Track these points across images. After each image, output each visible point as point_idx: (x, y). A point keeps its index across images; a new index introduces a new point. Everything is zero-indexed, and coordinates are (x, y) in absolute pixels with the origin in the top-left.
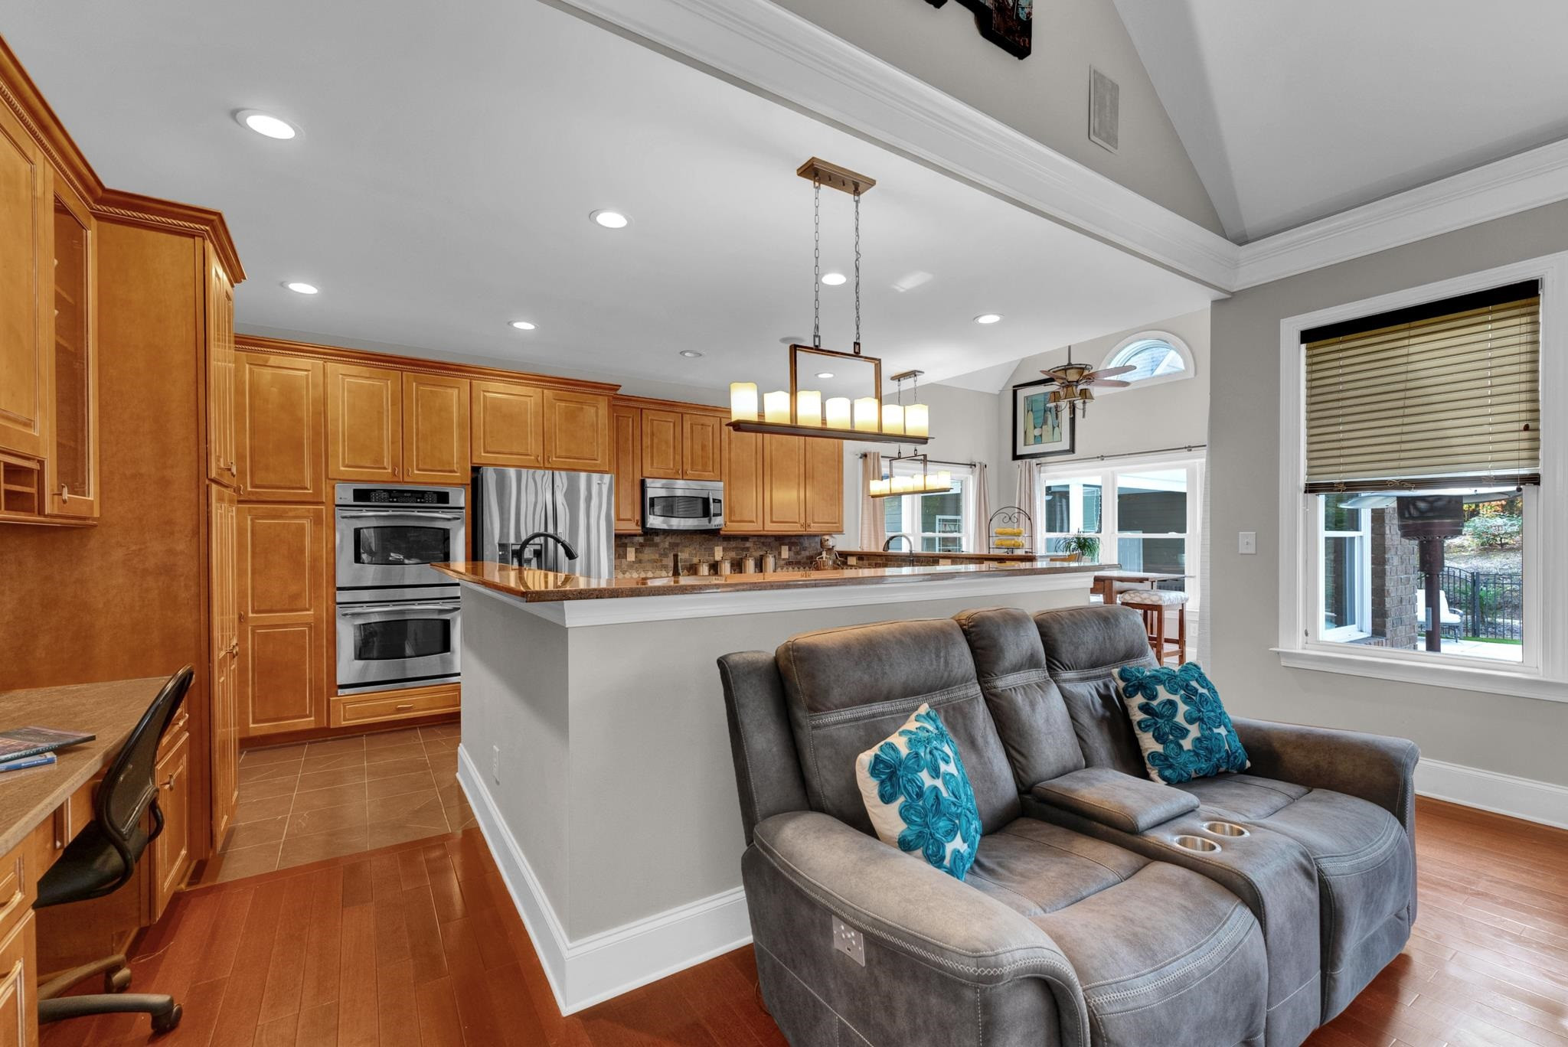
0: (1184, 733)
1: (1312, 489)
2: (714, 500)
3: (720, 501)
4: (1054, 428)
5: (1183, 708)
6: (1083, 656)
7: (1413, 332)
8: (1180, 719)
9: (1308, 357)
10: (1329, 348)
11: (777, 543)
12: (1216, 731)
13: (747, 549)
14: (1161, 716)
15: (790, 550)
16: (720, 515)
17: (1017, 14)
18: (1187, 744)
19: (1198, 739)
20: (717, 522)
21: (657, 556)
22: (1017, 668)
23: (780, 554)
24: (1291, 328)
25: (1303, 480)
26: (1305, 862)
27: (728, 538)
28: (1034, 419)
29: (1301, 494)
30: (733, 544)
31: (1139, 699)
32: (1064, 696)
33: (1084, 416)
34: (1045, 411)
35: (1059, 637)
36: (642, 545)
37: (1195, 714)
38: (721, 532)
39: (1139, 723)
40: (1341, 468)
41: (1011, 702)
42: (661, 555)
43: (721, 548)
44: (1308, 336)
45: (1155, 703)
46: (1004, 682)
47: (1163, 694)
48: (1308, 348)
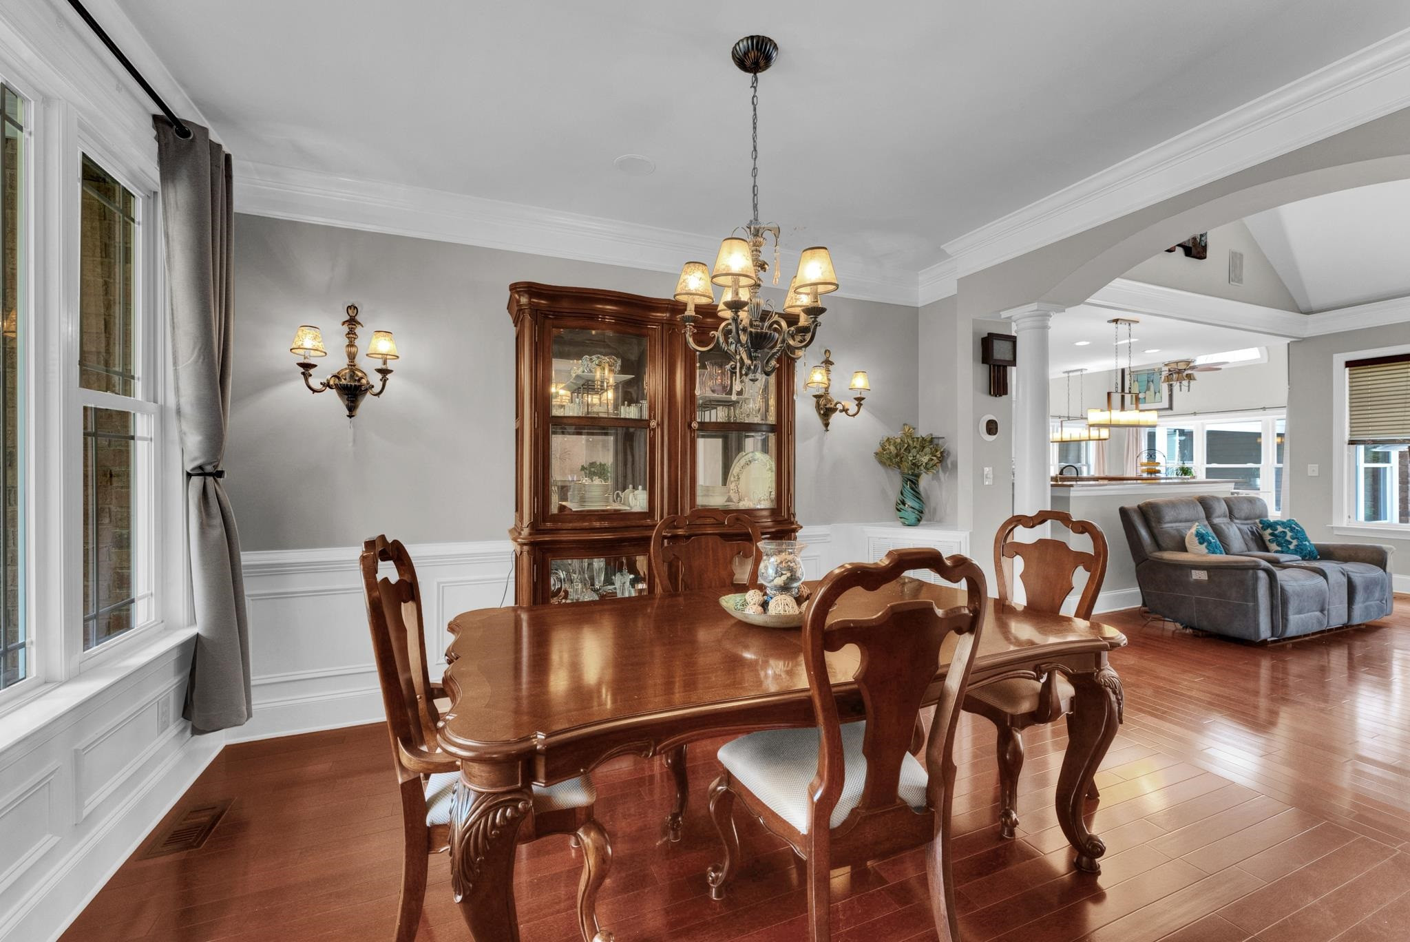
0: (1290, 543)
1: (1352, 442)
4: (1155, 393)
5: (1289, 534)
6: (1243, 515)
8: (1288, 538)
9: (1350, 374)
10: (1362, 371)
12: (1304, 543)
14: (1280, 537)
17: (1201, 245)
22: (1219, 517)
24: (1340, 359)
25: (1347, 438)
26: (1342, 570)
28: (1139, 386)
29: (1346, 446)
31: (1269, 531)
33: (1189, 391)
34: (1148, 381)
35: (1233, 506)
37: (1295, 536)
39: (1269, 540)
40: (1370, 432)
41: (1221, 527)
44: (1349, 364)
45: (1276, 532)
46: (1216, 521)
47: (1280, 529)
48: (1350, 370)
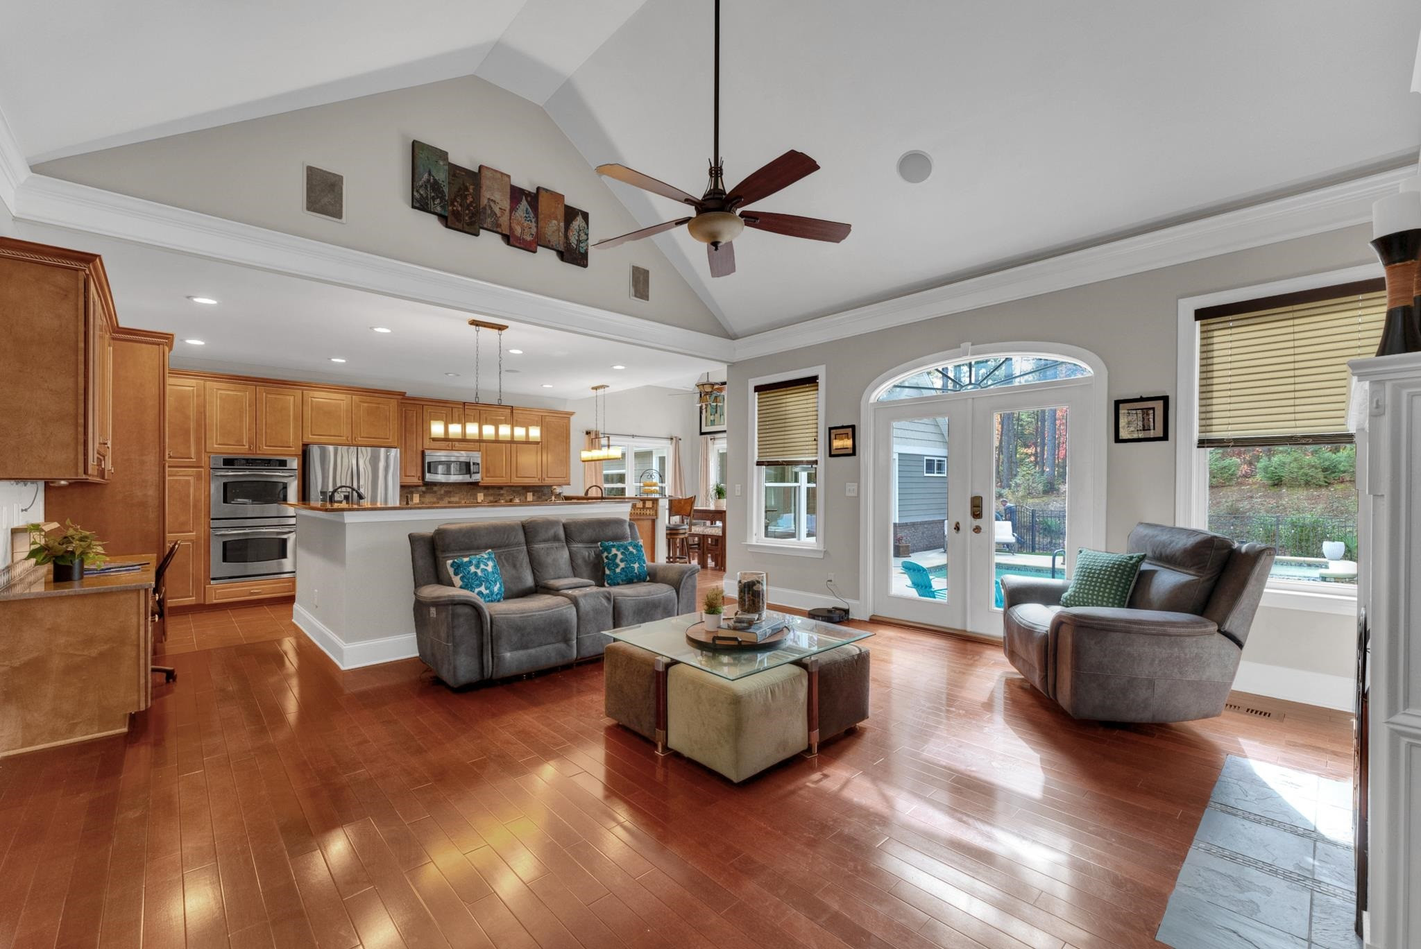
0: (617, 566)
2: (474, 464)
3: (478, 464)
4: (721, 415)
5: (620, 556)
6: (586, 538)
7: (788, 392)
8: (618, 561)
9: (759, 399)
10: (771, 396)
11: (524, 491)
12: (632, 565)
13: (502, 495)
14: (612, 560)
15: (533, 495)
16: (478, 473)
17: (579, 250)
18: (618, 570)
19: (623, 568)
20: (477, 477)
21: (435, 500)
22: (545, 541)
23: (526, 498)
24: (752, 384)
25: (756, 460)
26: (608, 595)
27: (487, 488)
28: (711, 409)
29: (755, 466)
30: (491, 491)
32: (570, 553)
35: (574, 530)
36: (424, 492)
37: (626, 559)
38: (480, 484)
39: (605, 563)
41: (541, 553)
42: (438, 499)
43: (482, 494)
44: (758, 389)
45: (610, 555)
46: (538, 546)
47: (614, 551)
48: (758, 395)
